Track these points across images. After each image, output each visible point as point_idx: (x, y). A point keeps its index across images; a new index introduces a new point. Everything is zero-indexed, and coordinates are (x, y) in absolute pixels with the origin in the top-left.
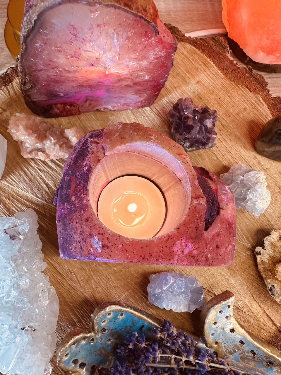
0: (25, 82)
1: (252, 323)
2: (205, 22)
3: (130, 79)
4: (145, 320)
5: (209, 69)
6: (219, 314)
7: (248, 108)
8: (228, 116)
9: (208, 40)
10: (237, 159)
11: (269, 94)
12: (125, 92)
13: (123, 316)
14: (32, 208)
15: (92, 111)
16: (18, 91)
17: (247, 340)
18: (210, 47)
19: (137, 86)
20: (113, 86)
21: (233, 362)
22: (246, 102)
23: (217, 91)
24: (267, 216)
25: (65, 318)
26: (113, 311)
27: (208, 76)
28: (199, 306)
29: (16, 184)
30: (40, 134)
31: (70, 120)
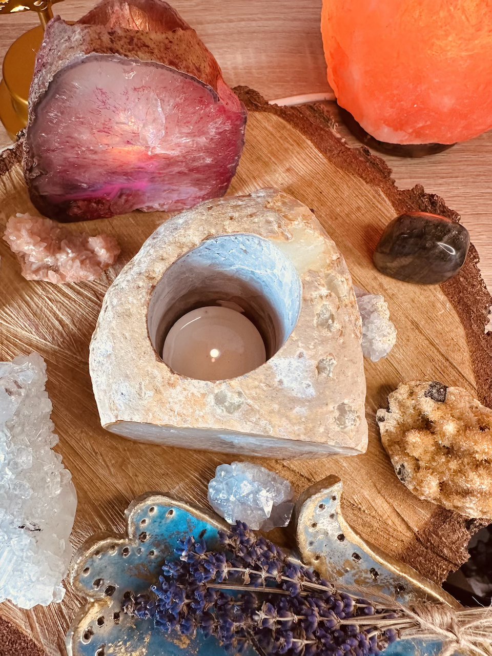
0: (32, 166)
1: (375, 528)
2: (304, 84)
3: (184, 164)
4: (207, 521)
5: (304, 151)
6: (319, 509)
7: (363, 206)
8: (334, 218)
9: (304, 109)
11: (394, 186)
12: (177, 182)
13: (174, 513)
15: (129, 212)
16: (18, 183)
17: (364, 553)
18: (305, 119)
19: (196, 173)
20: (160, 173)
21: (342, 585)
22: (359, 198)
23: (317, 182)
24: (392, 363)
25: (86, 524)
26: (158, 505)
27: (303, 161)
29: (12, 321)
30: (51, 243)
31: (97, 226)
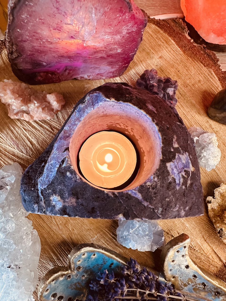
0: (12, 51)
1: (202, 260)
3: (104, 52)
4: (114, 259)
5: (170, 46)
6: (176, 253)
7: (202, 80)
8: (186, 86)
9: (170, 21)
10: (193, 122)
11: (220, 69)
12: (99, 63)
13: (96, 255)
14: (18, 162)
15: (70, 80)
16: (6, 60)
17: (199, 275)
18: (171, 27)
19: (111, 58)
20: (89, 58)
21: (187, 293)
22: (200, 75)
23: (177, 65)
24: (216, 171)
25: (46, 256)
26: (87, 252)
27: (169, 52)
28: (159, 246)
29: (4, 141)
30: (25, 98)
31: (51, 87)
